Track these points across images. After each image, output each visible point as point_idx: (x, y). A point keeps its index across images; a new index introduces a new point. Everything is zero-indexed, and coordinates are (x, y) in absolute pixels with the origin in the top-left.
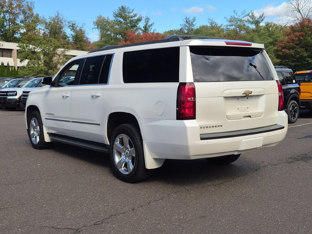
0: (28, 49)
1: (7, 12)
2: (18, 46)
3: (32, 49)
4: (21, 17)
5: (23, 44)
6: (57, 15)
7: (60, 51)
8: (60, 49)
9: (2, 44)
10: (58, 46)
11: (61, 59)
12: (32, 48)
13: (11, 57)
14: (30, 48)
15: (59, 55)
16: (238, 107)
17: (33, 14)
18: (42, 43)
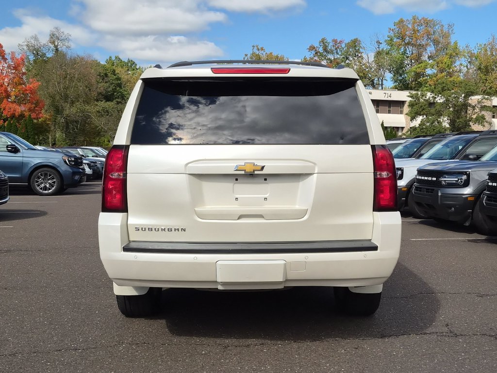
0: (424, 100)
1: (408, 44)
2: (408, 96)
3: (431, 99)
4: (431, 49)
5: (416, 92)
6: (491, 40)
7: (474, 99)
8: (473, 98)
9: (389, 95)
10: (471, 92)
11: (474, 114)
12: (429, 97)
13: (401, 113)
14: (427, 98)
15: (474, 107)
16: (237, 196)
17: (449, 43)
18: (445, 88)
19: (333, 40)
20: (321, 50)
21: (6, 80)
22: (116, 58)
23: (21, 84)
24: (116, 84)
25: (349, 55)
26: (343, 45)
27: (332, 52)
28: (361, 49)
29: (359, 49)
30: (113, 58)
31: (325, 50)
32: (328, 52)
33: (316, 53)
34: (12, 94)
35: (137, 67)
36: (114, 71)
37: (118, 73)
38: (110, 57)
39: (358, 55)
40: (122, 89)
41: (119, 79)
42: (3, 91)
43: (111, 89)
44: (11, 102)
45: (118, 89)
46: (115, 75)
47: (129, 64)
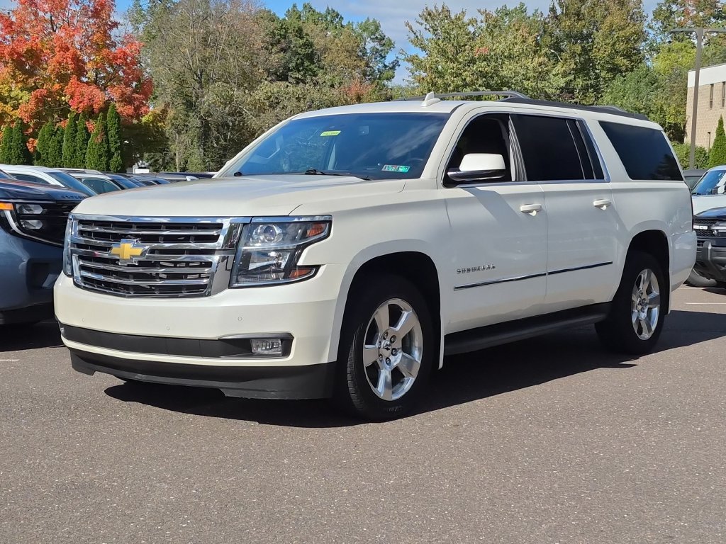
21: (77, 38)
22: (305, 7)
23: (108, 46)
24: (304, 55)
30: (300, 8)
34: (89, 66)
35: (344, 23)
36: (300, 30)
37: (307, 35)
38: (294, 6)
40: (314, 63)
41: (308, 45)
42: (69, 60)
43: (294, 65)
44: (87, 83)
45: (306, 63)
46: (302, 38)
47: (329, 18)
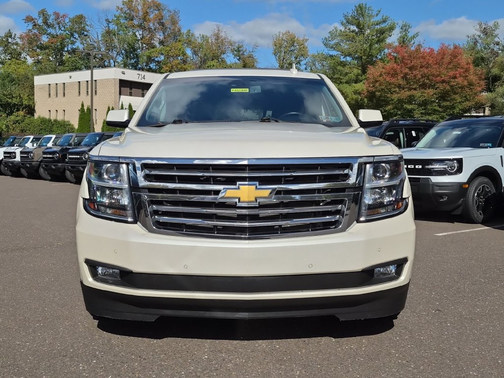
9: (142, 76)
19: (54, 13)
20: (40, 22)
25: (75, 32)
26: (67, 20)
27: (52, 26)
28: (86, 27)
29: (84, 27)
31: (45, 22)
32: (49, 26)
33: (35, 25)
39: (84, 33)
